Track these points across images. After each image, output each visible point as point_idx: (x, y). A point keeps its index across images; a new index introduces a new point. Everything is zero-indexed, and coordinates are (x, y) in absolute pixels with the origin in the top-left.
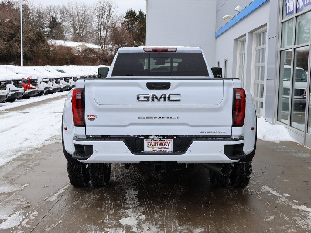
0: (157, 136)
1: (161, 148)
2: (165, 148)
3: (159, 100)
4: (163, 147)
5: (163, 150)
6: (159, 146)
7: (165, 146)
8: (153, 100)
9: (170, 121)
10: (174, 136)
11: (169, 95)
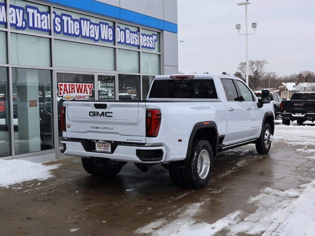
0: (102, 140)
1: (105, 149)
2: (107, 149)
3: (101, 116)
4: (106, 148)
5: (106, 150)
6: (104, 147)
7: (107, 148)
8: (97, 116)
9: (108, 130)
10: (112, 141)
11: (106, 113)
